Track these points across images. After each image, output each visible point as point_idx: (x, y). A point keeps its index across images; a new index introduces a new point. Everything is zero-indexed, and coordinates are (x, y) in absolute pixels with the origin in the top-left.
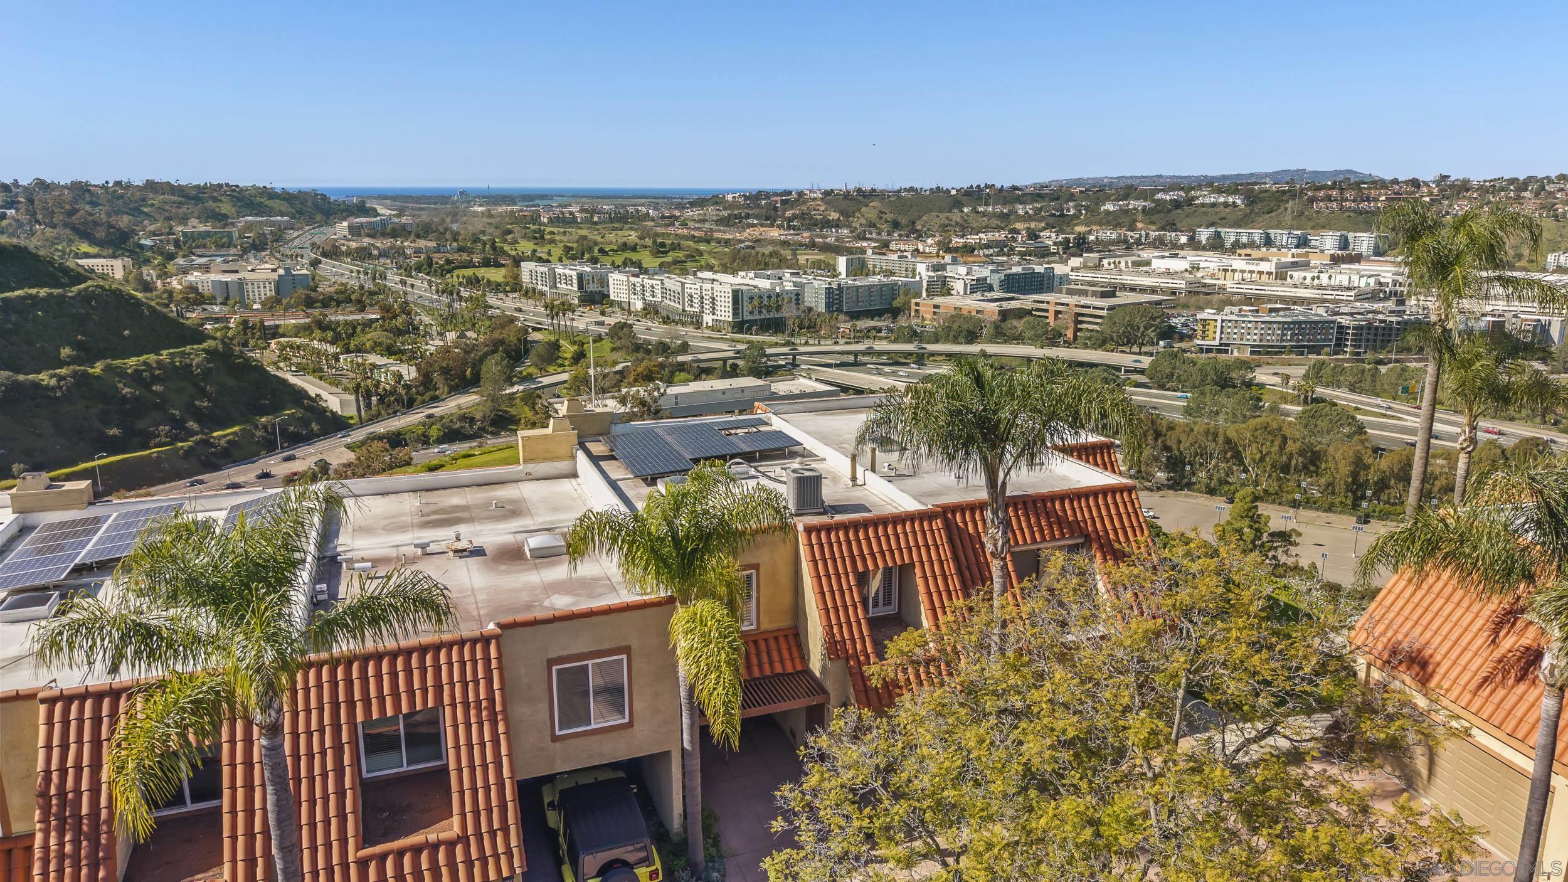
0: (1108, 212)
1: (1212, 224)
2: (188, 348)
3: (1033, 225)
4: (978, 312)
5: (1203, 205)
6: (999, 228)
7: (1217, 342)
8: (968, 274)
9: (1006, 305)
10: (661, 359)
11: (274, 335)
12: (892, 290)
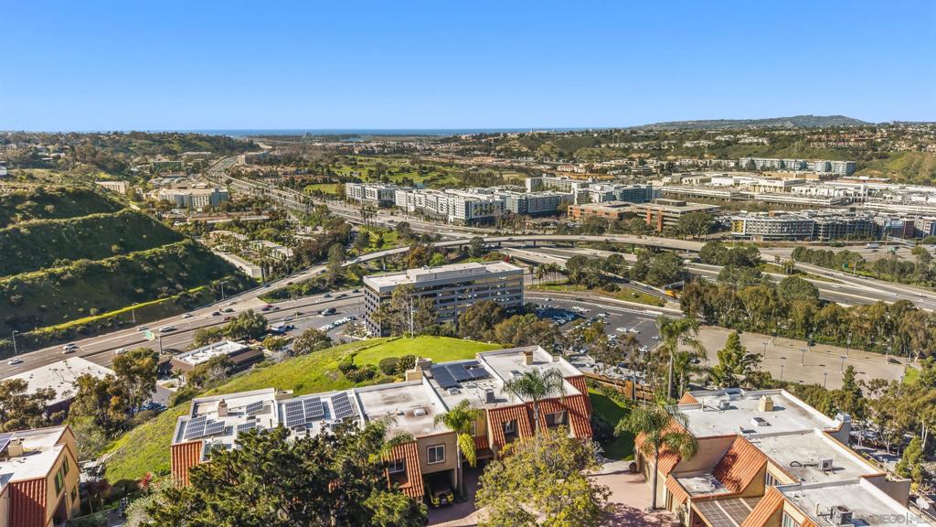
0: (687, 148)
1: (750, 155)
2: (175, 244)
3: (643, 155)
4: (606, 214)
5: (744, 144)
6: (623, 157)
7: (744, 233)
8: (601, 190)
9: (622, 209)
10: (426, 245)
11: (212, 229)
12: (557, 200)
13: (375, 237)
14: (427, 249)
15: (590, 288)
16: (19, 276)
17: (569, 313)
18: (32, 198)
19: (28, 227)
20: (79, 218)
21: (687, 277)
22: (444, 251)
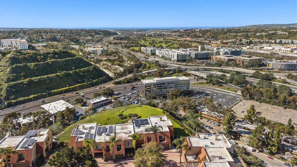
0: (257, 35)
1: (280, 38)
2: (90, 67)
3: (241, 38)
4: (224, 59)
5: (279, 34)
6: (234, 38)
7: (271, 68)
8: (224, 51)
9: (230, 58)
10: (162, 69)
11: (102, 61)
12: (208, 54)
13: (148, 65)
14: (162, 70)
15: (214, 85)
16: (49, 75)
17: (204, 93)
18: (52, 53)
19: (51, 62)
20: (64, 59)
21: (246, 83)
22: (168, 71)
